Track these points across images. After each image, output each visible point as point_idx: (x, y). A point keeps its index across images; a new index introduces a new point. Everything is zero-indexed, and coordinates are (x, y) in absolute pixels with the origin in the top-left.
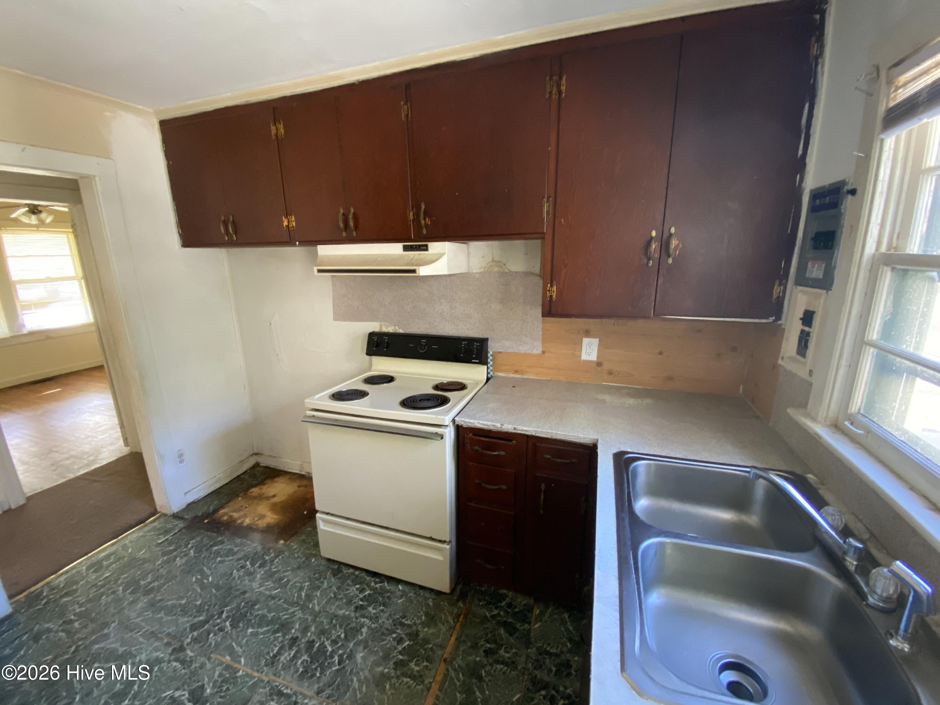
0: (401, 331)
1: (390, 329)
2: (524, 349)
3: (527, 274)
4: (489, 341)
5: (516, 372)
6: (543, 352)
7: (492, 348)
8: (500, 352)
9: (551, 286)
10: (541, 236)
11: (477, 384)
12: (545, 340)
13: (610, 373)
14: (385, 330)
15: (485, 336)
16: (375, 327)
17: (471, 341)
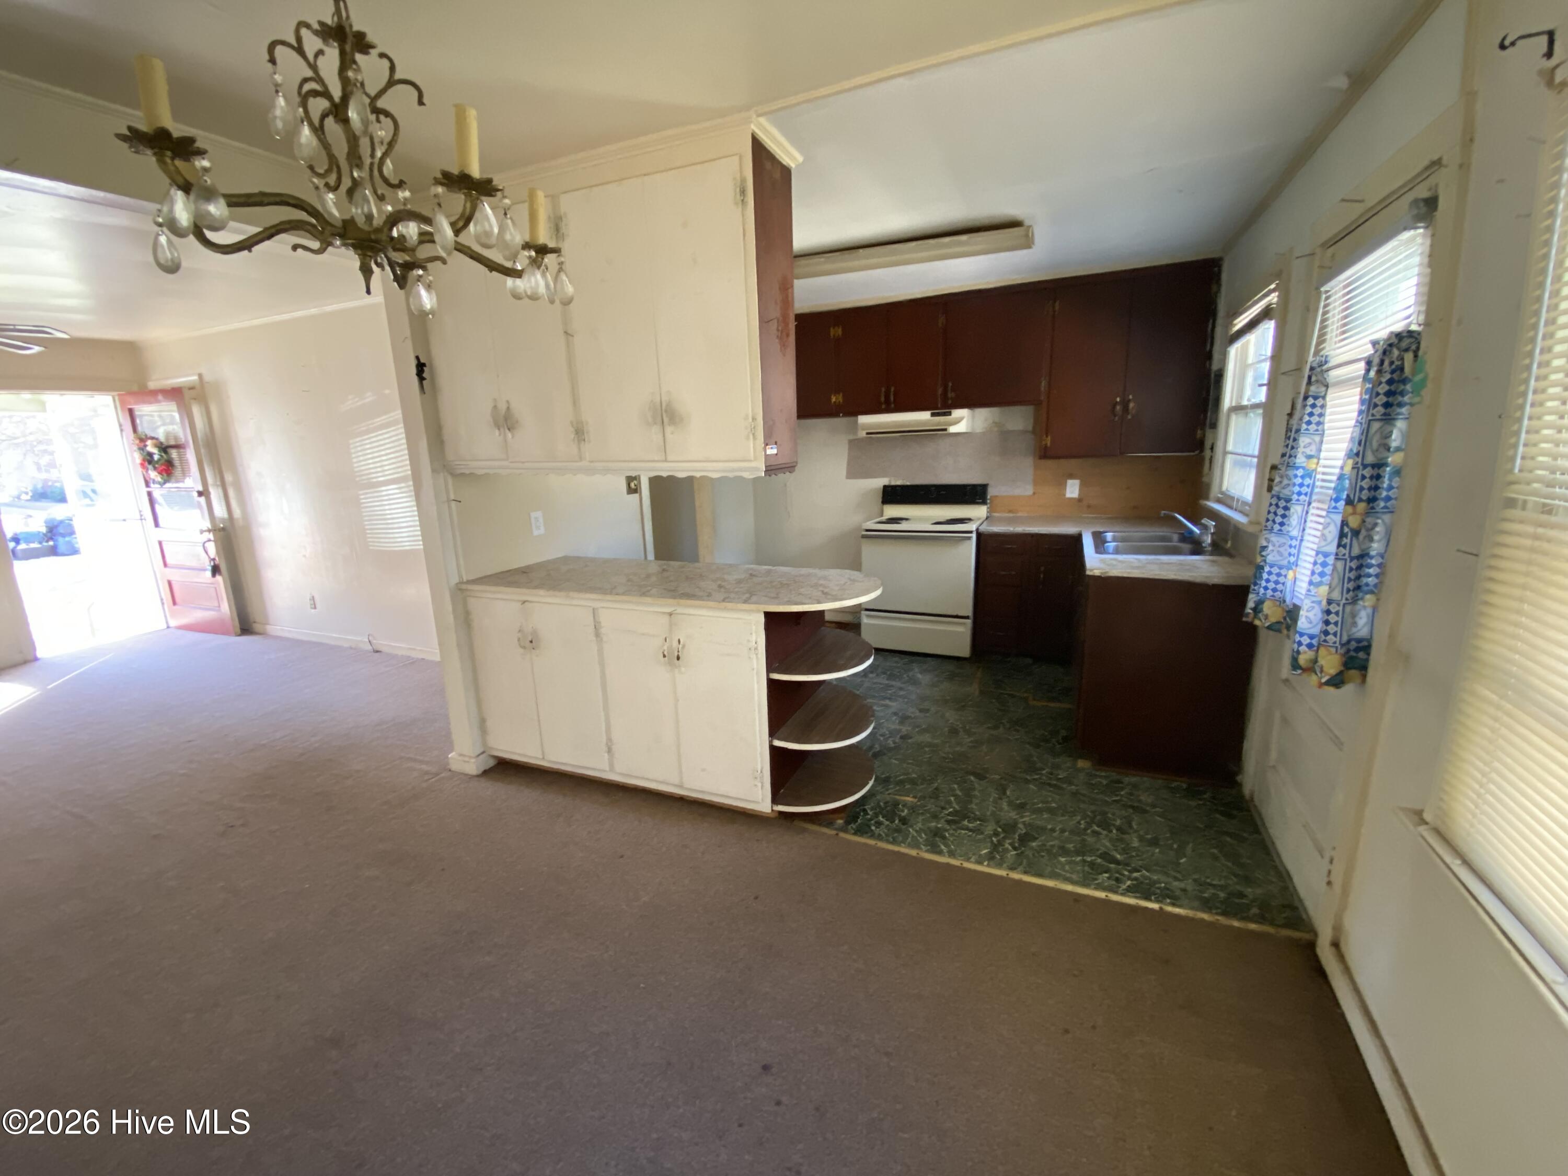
0: (908, 483)
1: (899, 482)
2: (1018, 492)
3: (1025, 432)
4: (989, 486)
5: (1010, 511)
6: (1034, 493)
7: (991, 492)
8: (997, 496)
9: (1047, 437)
10: (1036, 403)
11: (979, 519)
12: (1035, 483)
13: (1089, 506)
14: (893, 483)
15: (985, 483)
16: (885, 481)
17: (974, 487)
